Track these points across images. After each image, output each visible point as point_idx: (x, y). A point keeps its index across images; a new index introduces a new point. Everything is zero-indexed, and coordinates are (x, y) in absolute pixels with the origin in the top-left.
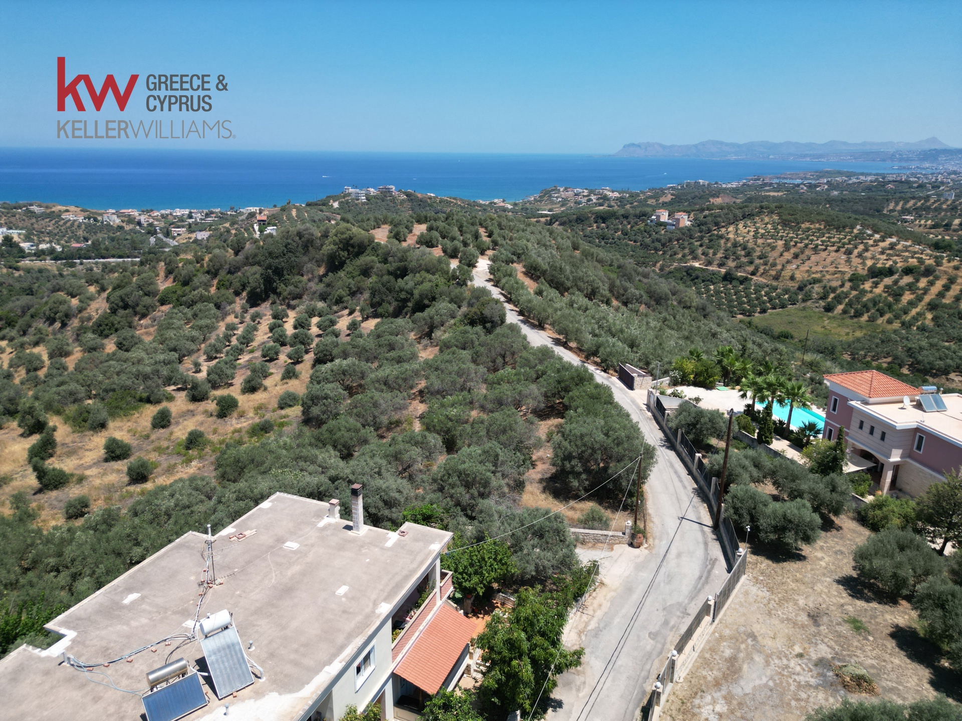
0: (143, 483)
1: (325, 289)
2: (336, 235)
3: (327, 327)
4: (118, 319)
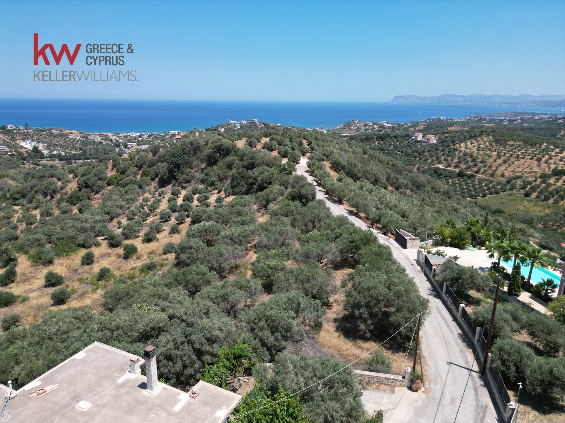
0: (62, 304)
1: (204, 177)
2: (212, 143)
3: (203, 200)
4: (82, 194)
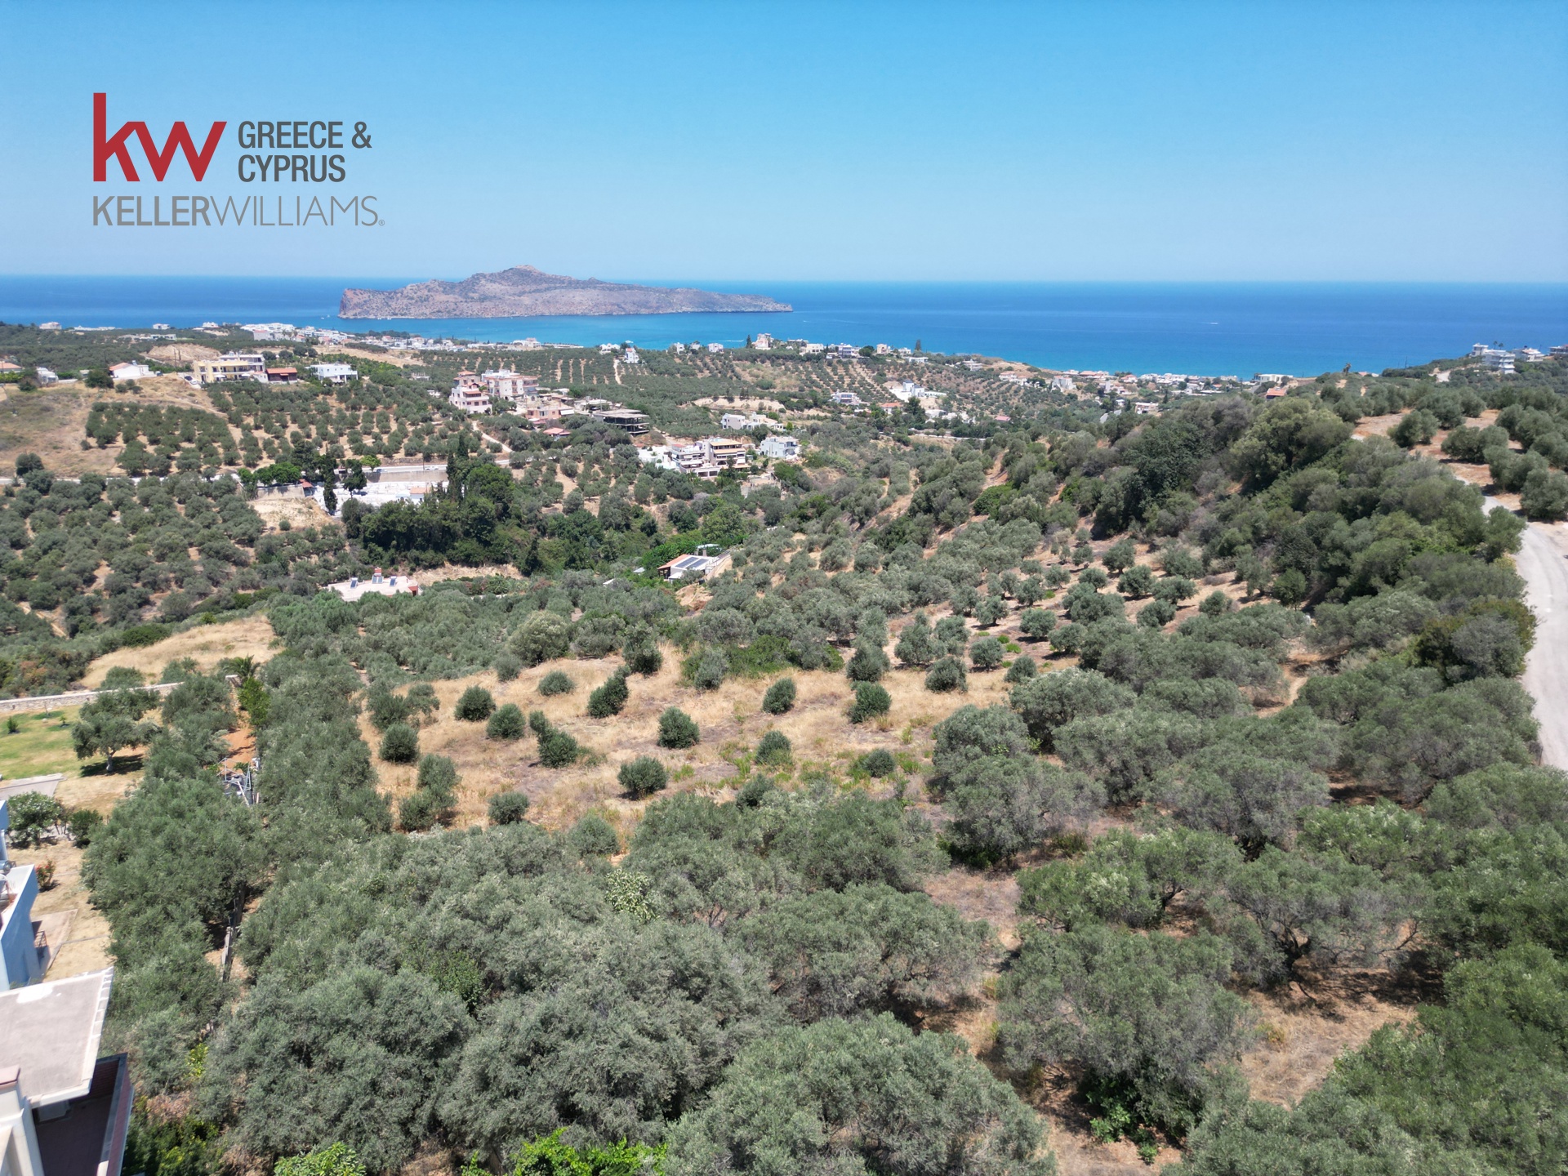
1: (1214, 524)
2: (1269, 421)
4: (913, 526)
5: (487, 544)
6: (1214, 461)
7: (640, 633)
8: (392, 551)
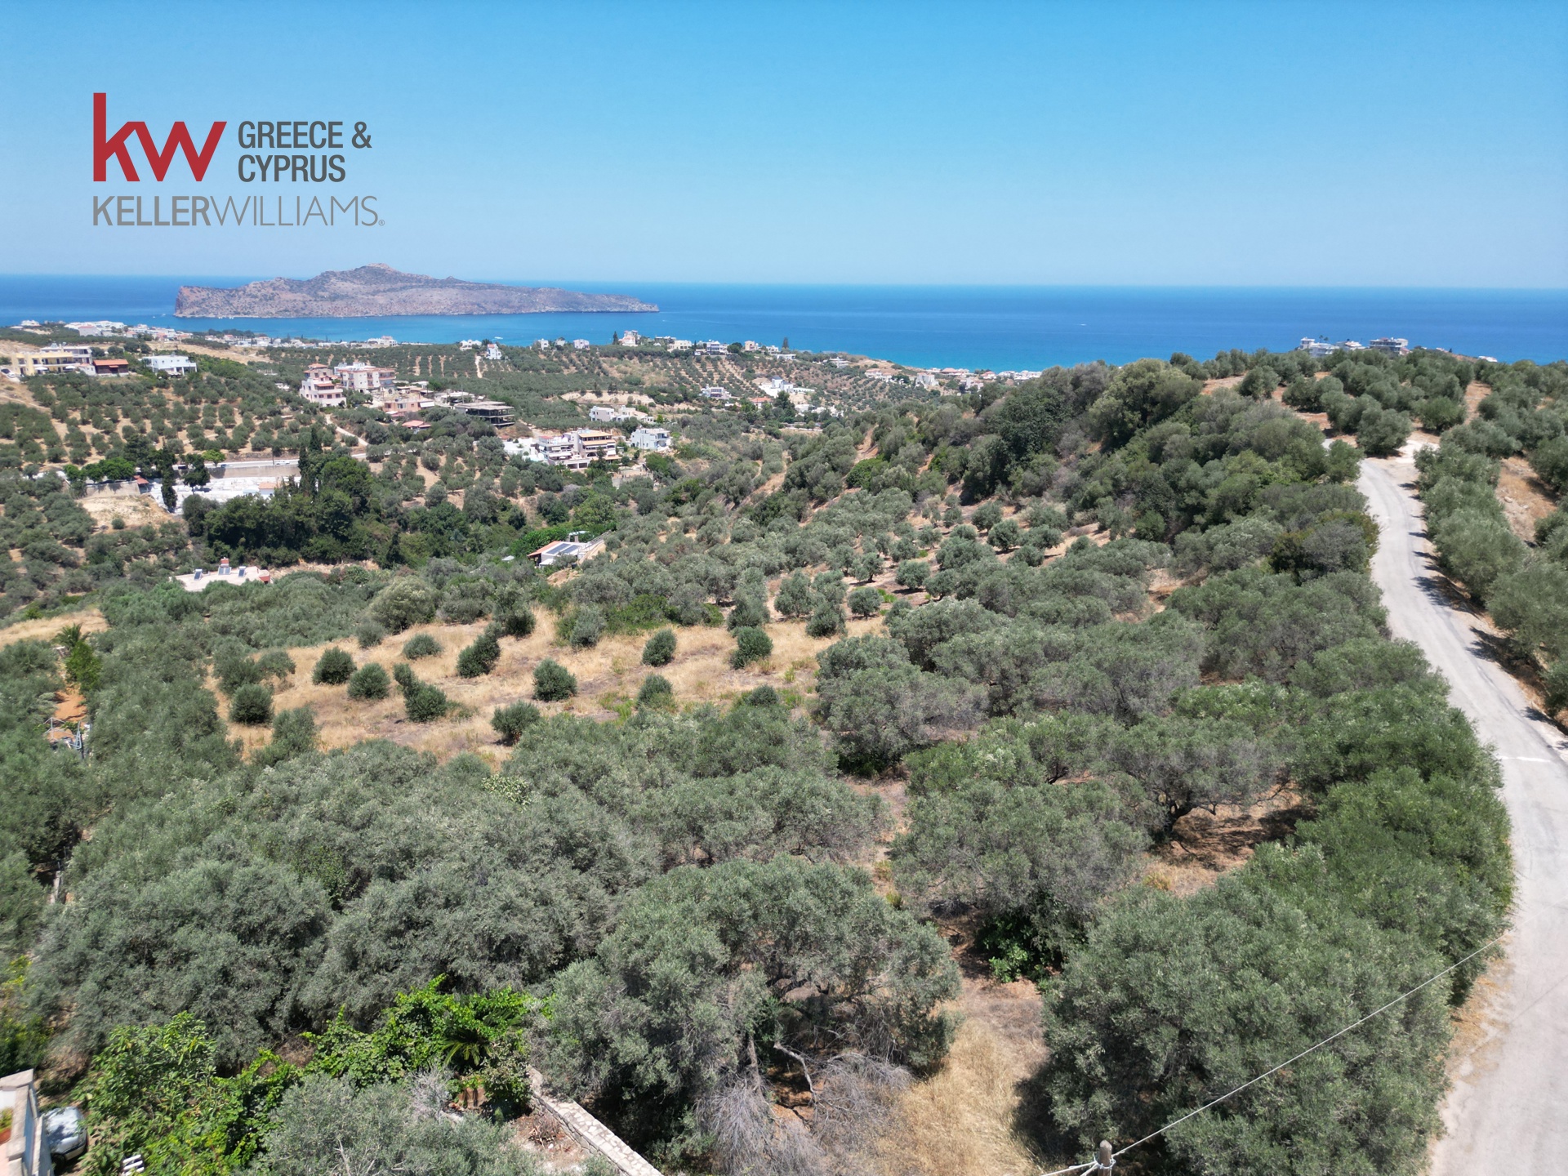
4: (787, 501)
5: (344, 539)
6: (1074, 424)
7: (510, 594)
8: (241, 548)
